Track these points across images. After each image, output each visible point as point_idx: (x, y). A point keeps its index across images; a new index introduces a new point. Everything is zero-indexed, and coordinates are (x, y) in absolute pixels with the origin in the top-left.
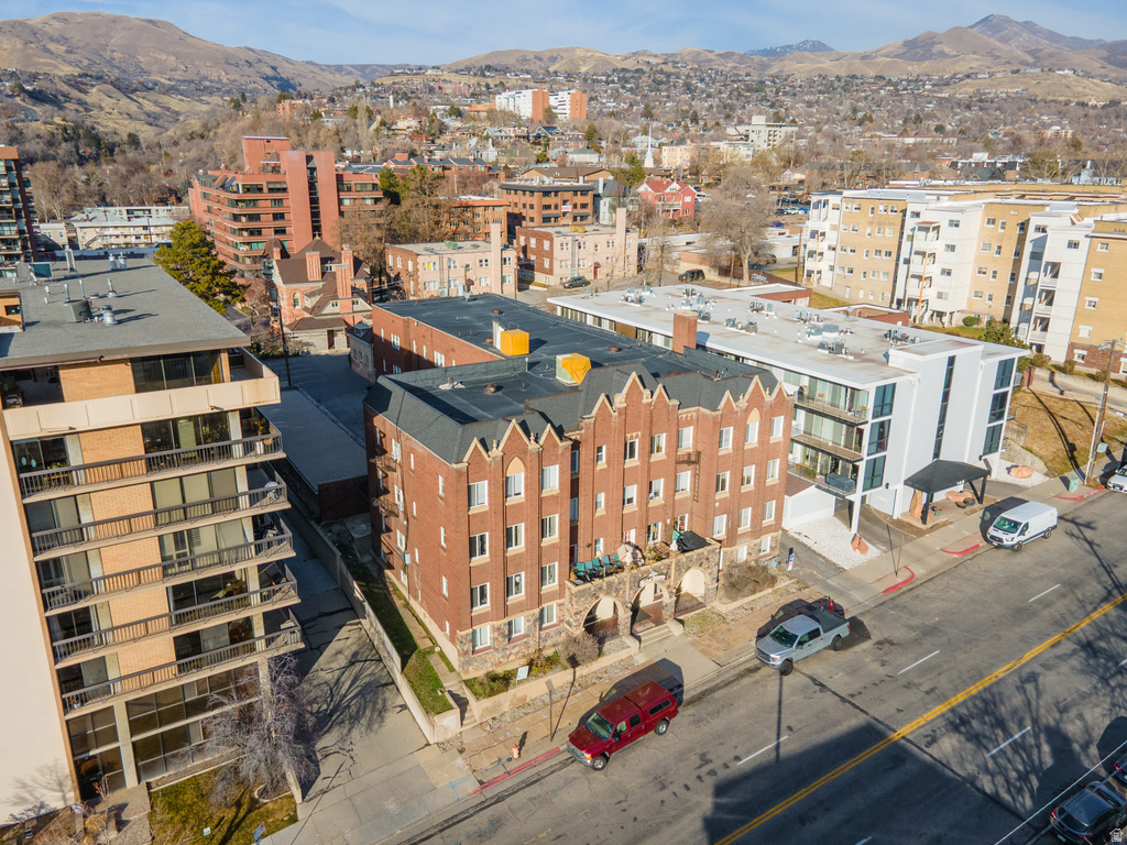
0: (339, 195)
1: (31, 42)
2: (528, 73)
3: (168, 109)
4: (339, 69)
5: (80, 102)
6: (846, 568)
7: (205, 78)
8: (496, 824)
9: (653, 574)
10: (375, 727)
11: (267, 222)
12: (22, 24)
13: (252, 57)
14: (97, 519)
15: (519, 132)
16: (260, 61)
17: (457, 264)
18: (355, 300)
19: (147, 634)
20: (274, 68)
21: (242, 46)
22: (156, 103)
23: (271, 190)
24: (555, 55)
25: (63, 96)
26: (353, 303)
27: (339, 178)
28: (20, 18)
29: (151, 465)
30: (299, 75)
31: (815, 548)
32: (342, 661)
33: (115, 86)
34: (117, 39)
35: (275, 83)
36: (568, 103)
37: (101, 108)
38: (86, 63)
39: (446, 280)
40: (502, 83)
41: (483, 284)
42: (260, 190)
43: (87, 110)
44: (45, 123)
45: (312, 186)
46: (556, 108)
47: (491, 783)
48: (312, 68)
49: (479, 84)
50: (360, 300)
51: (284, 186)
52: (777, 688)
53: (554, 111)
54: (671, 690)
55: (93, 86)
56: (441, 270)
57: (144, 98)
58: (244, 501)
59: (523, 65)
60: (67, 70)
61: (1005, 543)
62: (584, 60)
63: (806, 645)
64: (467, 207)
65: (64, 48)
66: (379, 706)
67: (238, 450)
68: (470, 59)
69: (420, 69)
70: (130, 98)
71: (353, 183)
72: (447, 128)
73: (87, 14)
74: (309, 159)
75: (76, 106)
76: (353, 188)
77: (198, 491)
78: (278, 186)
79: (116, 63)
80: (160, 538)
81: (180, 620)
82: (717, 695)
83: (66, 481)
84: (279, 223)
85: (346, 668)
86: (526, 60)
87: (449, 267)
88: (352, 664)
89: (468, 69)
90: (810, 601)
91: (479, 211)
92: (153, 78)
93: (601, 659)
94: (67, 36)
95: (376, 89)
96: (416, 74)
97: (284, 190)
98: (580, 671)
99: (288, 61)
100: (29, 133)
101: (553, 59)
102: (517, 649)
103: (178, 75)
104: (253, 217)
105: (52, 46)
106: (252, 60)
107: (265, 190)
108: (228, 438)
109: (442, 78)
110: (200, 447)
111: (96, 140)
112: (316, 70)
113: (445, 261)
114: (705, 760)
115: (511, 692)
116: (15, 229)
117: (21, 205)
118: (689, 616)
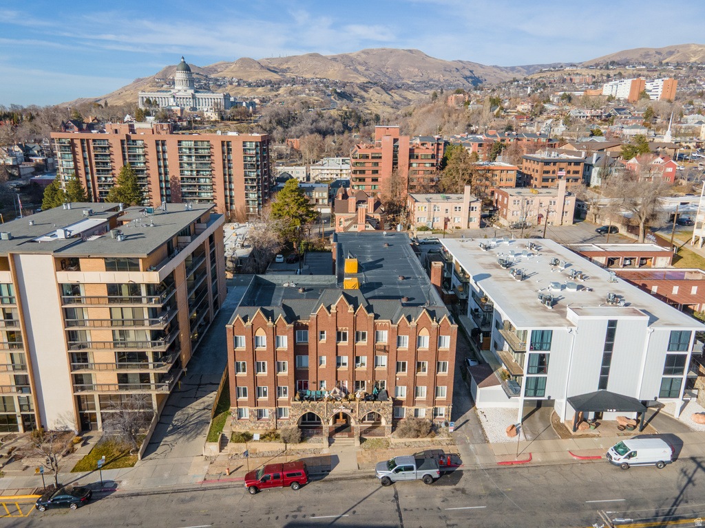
0: (410, 161)
1: (350, 66)
2: (643, 65)
3: (406, 98)
4: (513, 69)
5: (362, 97)
6: (491, 441)
7: (431, 80)
8: (193, 499)
9: (342, 407)
10: (190, 440)
11: (368, 175)
12: (347, 56)
13: (460, 66)
14: (90, 318)
15: (594, 113)
16: (464, 68)
17: (440, 209)
18: (367, 225)
19: (107, 369)
20: (471, 72)
21: (456, 59)
22: (400, 96)
23: (373, 158)
24: (673, 50)
25: (355, 94)
26: (366, 227)
27: (411, 151)
28: (347, 53)
29: (110, 300)
30: (486, 75)
31: (484, 425)
32: (202, 407)
33: (382, 88)
34: (391, 61)
35: (470, 80)
36: (661, 87)
37: (371, 100)
38: (373, 75)
39: (432, 218)
40: (620, 74)
41: (456, 221)
42: (367, 157)
43: (364, 101)
44: (338, 110)
45: (395, 156)
46: (650, 91)
47: (208, 481)
48: (495, 70)
49: (602, 75)
50: (370, 225)
51: (380, 155)
52: (373, 491)
53: (648, 93)
54: (323, 471)
55: (371, 88)
56: (429, 211)
57: (395, 93)
58: (147, 323)
59: (644, 58)
60: (363, 80)
61: (613, 460)
62: (695, 53)
63: (401, 472)
64: (489, 170)
65: (364, 68)
66: (199, 431)
67: (144, 300)
68: (604, 57)
69: (562, 67)
70: (388, 93)
71: (420, 154)
72: (546, 110)
73: (379, 50)
74: (395, 140)
75: (359, 100)
76: (419, 157)
77: (128, 315)
78: (377, 155)
79: (388, 74)
80: (113, 331)
81: (121, 367)
82: (340, 482)
83: (79, 301)
84: (375, 176)
85: (201, 410)
86: (648, 55)
87: (435, 210)
88: (204, 409)
89: (597, 65)
90: (446, 453)
91: (497, 173)
92: (404, 81)
93: (302, 444)
94: (367, 62)
95: (526, 82)
96: (558, 71)
97: (380, 157)
98: (289, 446)
99: (481, 66)
100: (326, 116)
101: (671, 53)
102: (262, 425)
103: (417, 79)
104: (363, 172)
105: (359, 68)
106: (459, 67)
107: (370, 157)
108: (141, 295)
109: (575, 72)
110: (131, 297)
111: (359, 118)
112: (497, 71)
113: (432, 206)
114: (299, 510)
115: (249, 444)
116: (255, 174)
117: (259, 163)
118: (372, 438)
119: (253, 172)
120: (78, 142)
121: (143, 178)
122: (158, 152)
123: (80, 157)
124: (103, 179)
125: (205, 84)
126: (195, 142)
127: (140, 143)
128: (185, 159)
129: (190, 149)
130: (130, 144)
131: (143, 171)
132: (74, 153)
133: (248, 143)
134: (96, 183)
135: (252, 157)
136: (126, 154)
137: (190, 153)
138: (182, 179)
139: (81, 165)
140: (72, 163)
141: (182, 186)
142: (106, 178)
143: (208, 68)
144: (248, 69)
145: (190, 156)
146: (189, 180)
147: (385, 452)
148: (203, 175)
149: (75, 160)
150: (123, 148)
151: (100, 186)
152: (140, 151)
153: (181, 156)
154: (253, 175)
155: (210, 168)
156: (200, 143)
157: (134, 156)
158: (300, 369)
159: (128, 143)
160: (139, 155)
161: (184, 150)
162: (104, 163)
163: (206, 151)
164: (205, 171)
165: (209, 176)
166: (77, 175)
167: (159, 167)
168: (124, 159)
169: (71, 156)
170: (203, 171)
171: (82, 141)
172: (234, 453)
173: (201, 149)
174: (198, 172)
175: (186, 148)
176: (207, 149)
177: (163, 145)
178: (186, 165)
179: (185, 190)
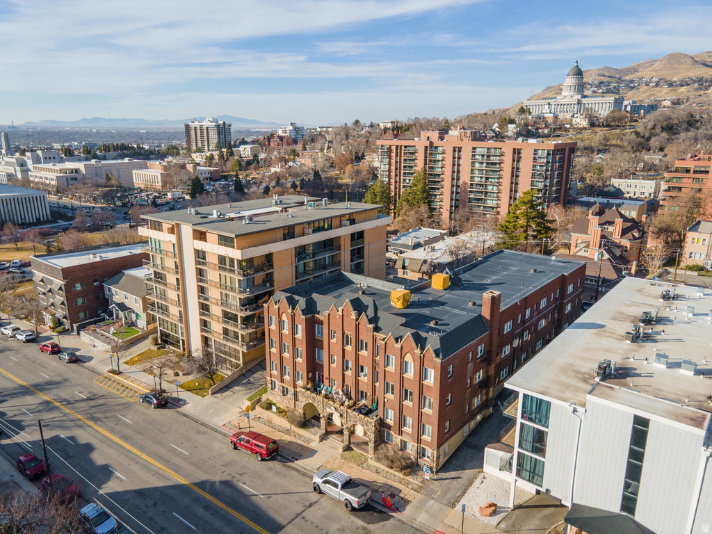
31: (470, 490)
42: (688, 171)
47: (225, 427)
52: (303, 491)
80: (221, 293)
82: (293, 472)
93: (302, 430)
98: (293, 427)
102: (285, 401)
104: (679, 189)
114: (242, 474)
115: (268, 412)
116: (543, 184)
117: (549, 173)
118: (358, 451)
119: (541, 182)
120: (394, 148)
121: (439, 182)
122: (454, 158)
123: (393, 161)
124: (407, 181)
125: (615, 87)
126: (488, 149)
127: (440, 149)
128: (477, 165)
129: (483, 156)
130: (432, 151)
131: (439, 175)
132: (390, 158)
133: (540, 151)
134: (402, 185)
135: (543, 166)
136: (428, 159)
137: (482, 160)
138: (472, 185)
139: (393, 168)
140: (387, 166)
141: (471, 192)
142: (410, 180)
143: (628, 68)
144: (676, 66)
145: (482, 163)
146: (478, 187)
147: (353, 468)
148: (491, 182)
149: (390, 164)
150: (426, 153)
151: (404, 186)
152: (439, 157)
153: (473, 163)
154: (540, 186)
155: (499, 175)
156: (493, 150)
157: (435, 161)
158: (318, 361)
159: (431, 148)
160: (439, 161)
161: (477, 157)
162: (410, 167)
163: (498, 158)
164: (494, 178)
165: (496, 184)
166: (389, 177)
167: (453, 172)
168: (425, 164)
169: (388, 160)
170: (492, 178)
171: (397, 146)
172: (259, 416)
173: (493, 156)
174: (487, 178)
175: (479, 155)
176: (499, 156)
177: (460, 151)
178: (477, 172)
179: (472, 196)
